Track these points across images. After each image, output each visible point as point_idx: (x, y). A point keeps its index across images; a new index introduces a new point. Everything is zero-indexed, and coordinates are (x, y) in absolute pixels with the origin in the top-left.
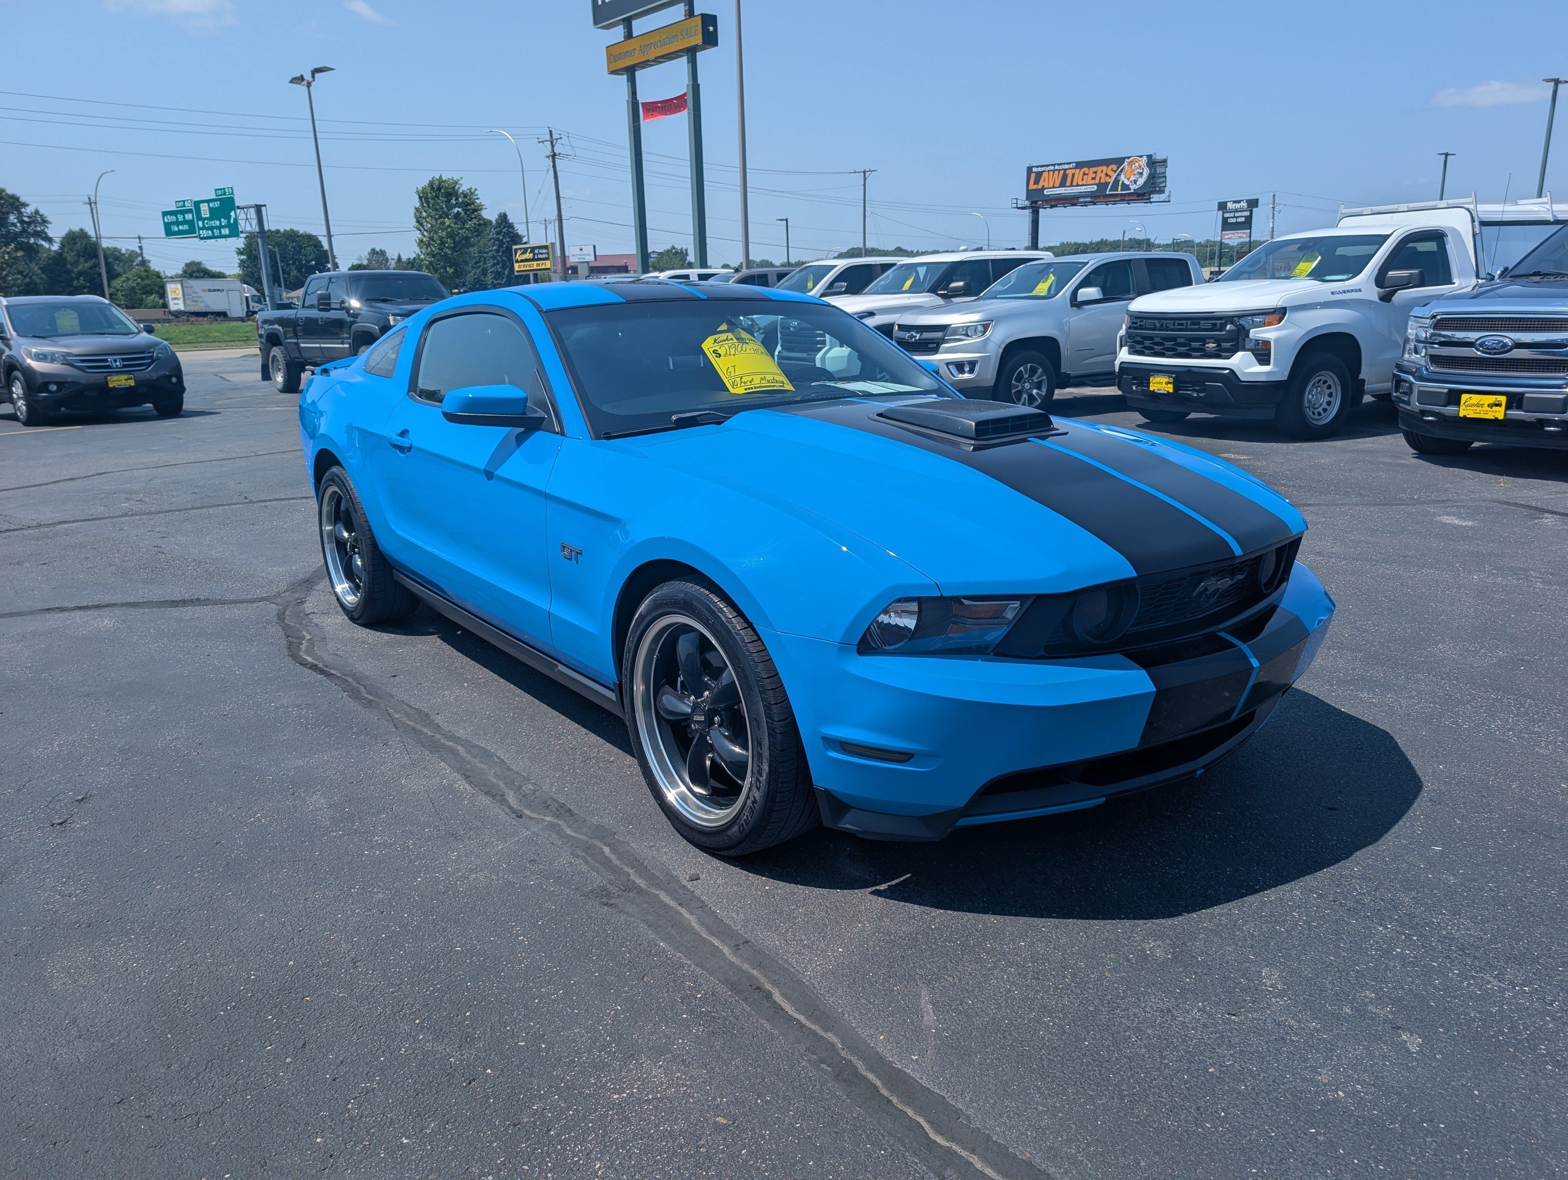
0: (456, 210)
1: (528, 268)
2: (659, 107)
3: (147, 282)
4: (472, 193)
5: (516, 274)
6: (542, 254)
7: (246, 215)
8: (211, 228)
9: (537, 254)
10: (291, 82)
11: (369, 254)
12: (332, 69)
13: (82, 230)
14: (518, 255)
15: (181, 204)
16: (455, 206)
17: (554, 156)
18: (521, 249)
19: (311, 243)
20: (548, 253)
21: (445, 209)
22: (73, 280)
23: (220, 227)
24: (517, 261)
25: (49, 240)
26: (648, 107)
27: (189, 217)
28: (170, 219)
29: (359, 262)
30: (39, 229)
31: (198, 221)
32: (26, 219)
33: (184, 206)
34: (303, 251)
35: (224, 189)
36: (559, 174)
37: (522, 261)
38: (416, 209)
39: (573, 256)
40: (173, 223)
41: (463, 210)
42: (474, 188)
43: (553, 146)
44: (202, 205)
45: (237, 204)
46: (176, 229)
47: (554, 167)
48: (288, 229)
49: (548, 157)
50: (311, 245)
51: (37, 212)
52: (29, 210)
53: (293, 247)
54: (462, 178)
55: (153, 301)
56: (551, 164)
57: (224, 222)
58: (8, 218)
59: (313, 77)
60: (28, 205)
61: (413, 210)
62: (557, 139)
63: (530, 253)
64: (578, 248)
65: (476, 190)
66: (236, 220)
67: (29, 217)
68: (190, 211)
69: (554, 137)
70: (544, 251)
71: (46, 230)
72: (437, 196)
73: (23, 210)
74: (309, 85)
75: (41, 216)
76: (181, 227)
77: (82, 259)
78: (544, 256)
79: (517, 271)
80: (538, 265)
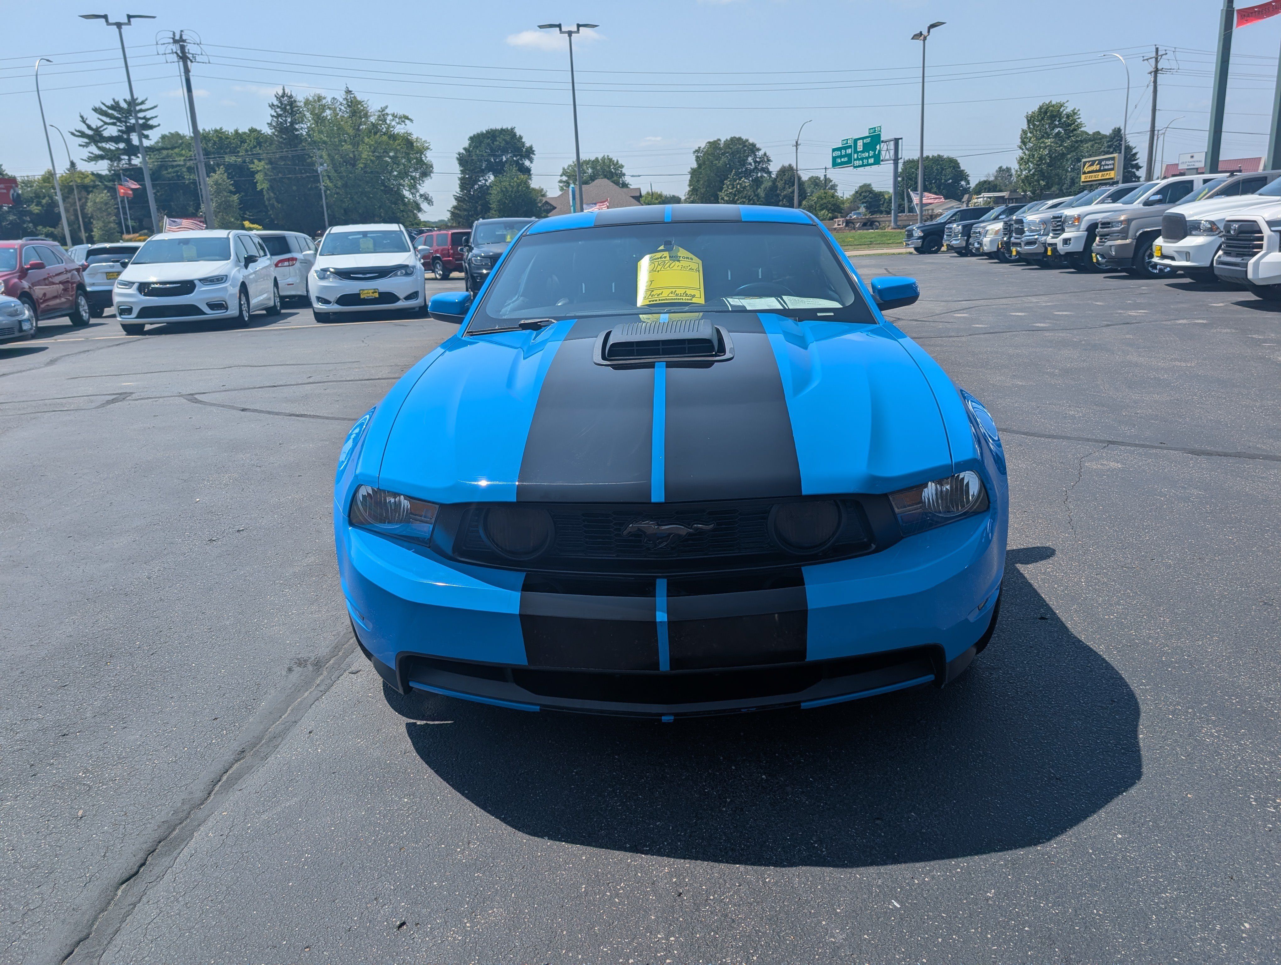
0: (1057, 130)
1: (1093, 179)
2: (1256, 12)
3: (825, 201)
4: (1075, 114)
5: (1081, 184)
6: (1108, 165)
7: (887, 146)
8: (862, 159)
9: (1104, 165)
10: (912, 39)
11: (997, 171)
12: (944, 23)
13: (790, 165)
14: (1086, 167)
15: (845, 142)
16: (1057, 126)
17: (1156, 71)
18: (1089, 162)
19: (951, 165)
20: (1113, 164)
21: (1048, 130)
22: (780, 201)
23: (867, 158)
24: (1084, 173)
25: (769, 173)
26: (1244, 13)
27: (849, 151)
28: (838, 153)
29: (985, 179)
30: (764, 166)
31: (854, 153)
32: (758, 160)
33: (847, 143)
34: (944, 172)
35: (875, 128)
36: (1159, 88)
37: (1089, 172)
38: (1023, 130)
39: (1183, 163)
40: (838, 157)
41: (1065, 130)
42: (1077, 109)
43: (1157, 61)
44: (858, 141)
45: (882, 139)
46: (840, 161)
47: (1155, 82)
48: (936, 155)
49: (1151, 73)
50: (951, 167)
51: (765, 154)
52: (760, 153)
53: (937, 169)
54: (1068, 101)
55: (824, 215)
56: (1152, 79)
57: (871, 153)
58: (747, 159)
59: (929, 32)
60: (760, 150)
61: (1021, 132)
62: (1162, 56)
63: (1097, 165)
64: (1190, 155)
65: (1079, 110)
66: (879, 151)
67: (760, 158)
68: (850, 147)
69: (1160, 53)
70: (1111, 162)
71: (769, 167)
72: (1043, 119)
73: (757, 153)
74: (925, 39)
75: (767, 157)
76: (842, 160)
77: (787, 186)
78: (1110, 167)
79: (1083, 182)
80: (1103, 175)
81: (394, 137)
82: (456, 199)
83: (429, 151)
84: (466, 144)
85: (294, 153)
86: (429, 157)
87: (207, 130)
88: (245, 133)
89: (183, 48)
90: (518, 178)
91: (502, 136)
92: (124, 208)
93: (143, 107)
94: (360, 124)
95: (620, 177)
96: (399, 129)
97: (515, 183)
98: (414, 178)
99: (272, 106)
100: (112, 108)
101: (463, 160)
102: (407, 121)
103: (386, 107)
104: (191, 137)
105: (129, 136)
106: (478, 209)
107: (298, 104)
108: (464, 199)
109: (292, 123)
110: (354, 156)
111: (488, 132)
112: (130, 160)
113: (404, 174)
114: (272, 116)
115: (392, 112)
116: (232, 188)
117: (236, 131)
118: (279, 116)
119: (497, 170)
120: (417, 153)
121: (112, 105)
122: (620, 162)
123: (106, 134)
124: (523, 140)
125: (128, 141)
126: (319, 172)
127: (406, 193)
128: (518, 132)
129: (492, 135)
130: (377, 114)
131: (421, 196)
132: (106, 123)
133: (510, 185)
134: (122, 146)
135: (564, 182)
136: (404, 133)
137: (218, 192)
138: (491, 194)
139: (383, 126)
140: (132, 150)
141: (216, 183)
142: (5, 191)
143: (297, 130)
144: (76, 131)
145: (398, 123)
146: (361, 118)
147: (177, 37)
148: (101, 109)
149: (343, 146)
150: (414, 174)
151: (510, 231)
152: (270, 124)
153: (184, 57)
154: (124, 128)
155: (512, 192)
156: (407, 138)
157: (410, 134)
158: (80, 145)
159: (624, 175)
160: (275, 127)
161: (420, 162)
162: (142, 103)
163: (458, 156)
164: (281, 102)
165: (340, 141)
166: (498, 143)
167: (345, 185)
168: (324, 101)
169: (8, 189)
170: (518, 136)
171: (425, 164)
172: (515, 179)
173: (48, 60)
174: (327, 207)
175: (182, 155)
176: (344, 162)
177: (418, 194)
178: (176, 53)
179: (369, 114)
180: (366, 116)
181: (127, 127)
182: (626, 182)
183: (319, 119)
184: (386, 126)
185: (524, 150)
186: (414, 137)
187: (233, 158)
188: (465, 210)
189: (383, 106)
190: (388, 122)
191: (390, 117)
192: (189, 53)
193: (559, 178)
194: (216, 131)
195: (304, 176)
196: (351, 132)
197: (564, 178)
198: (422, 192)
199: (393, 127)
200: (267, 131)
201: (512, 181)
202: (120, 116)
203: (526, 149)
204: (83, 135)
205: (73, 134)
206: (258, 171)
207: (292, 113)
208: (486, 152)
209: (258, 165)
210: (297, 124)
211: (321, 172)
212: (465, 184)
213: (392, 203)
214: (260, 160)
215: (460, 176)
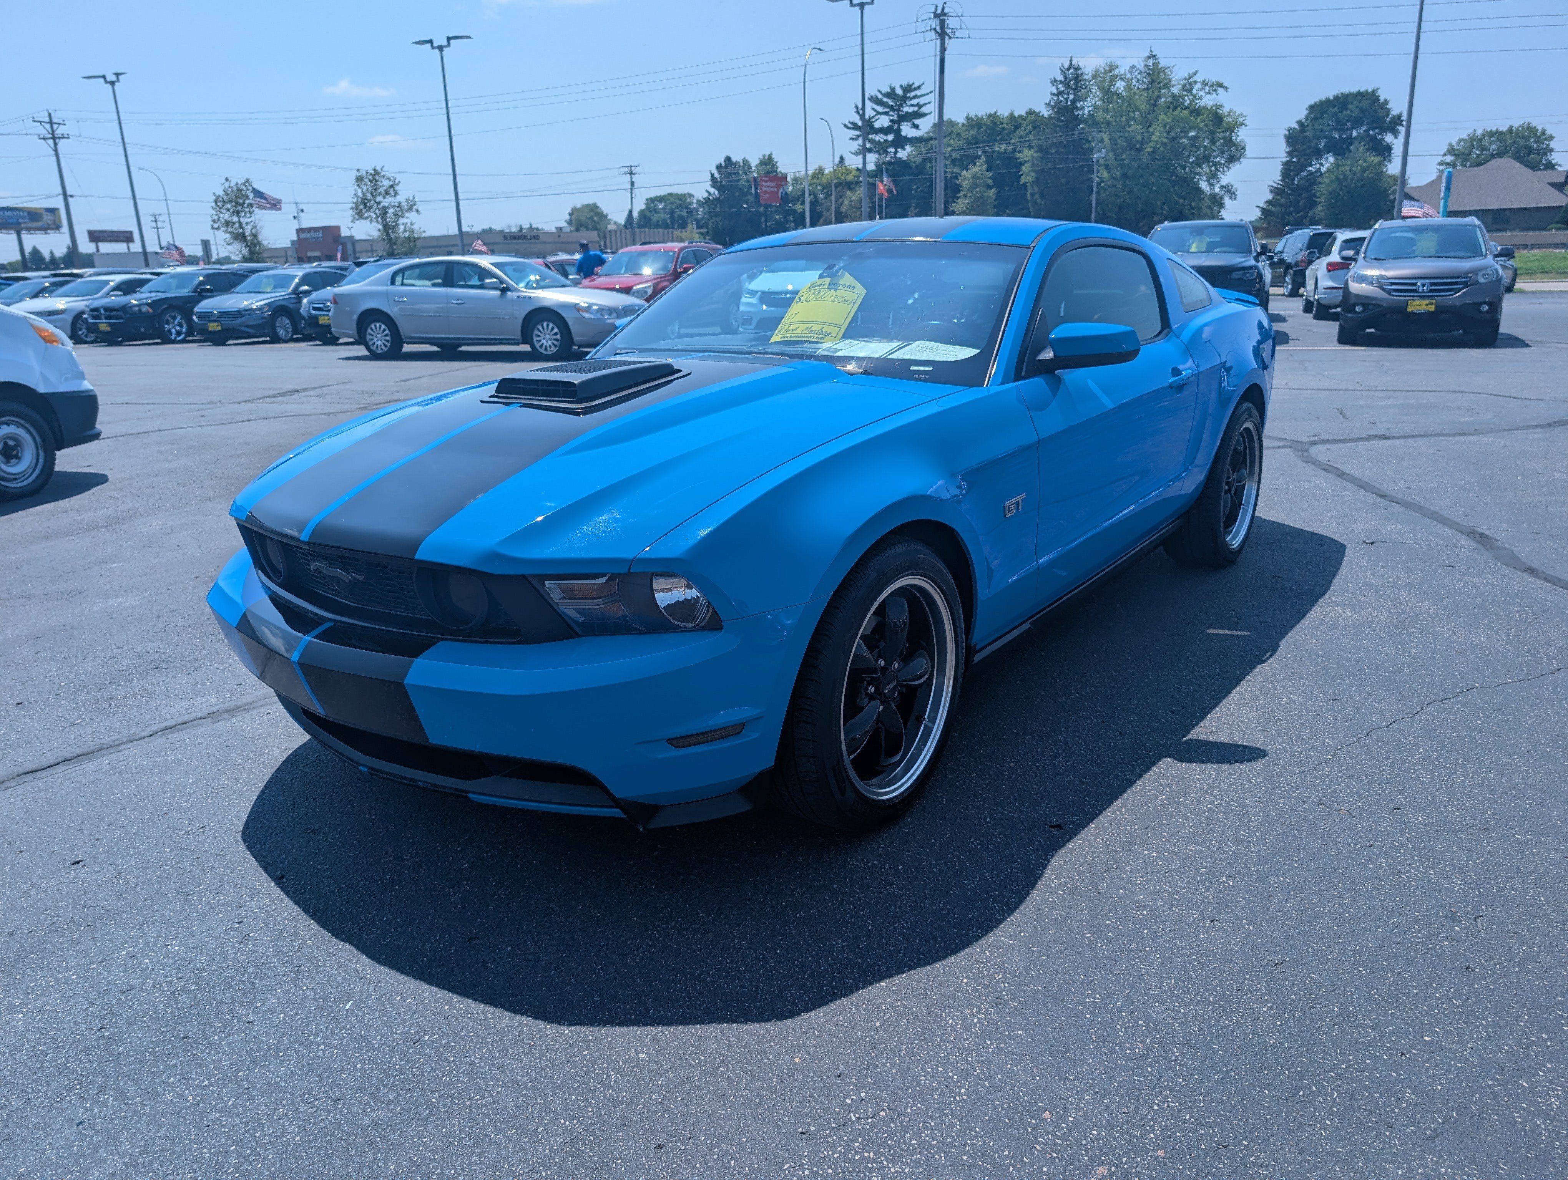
81: (1196, 112)
82: (1271, 191)
83: (1242, 127)
84: (1302, 114)
85: (1070, 138)
86: (1242, 135)
87: (980, 116)
88: (1020, 116)
89: (942, 23)
90: (1365, 161)
91: (1356, 102)
92: (880, 206)
93: (918, 93)
94: (1159, 97)
95: (1545, 154)
96: (1208, 101)
97: (1359, 168)
98: (1216, 165)
99: (1054, 82)
100: (887, 95)
101: (1292, 138)
102: (1220, 90)
103: (1196, 73)
104: (963, 125)
105: (899, 125)
106: (1300, 204)
107: (1085, 77)
108: (1284, 190)
109: (1074, 102)
110: (1143, 139)
111: (1336, 98)
112: (896, 153)
113: (1205, 159)
114: (1053, 94)
115: (1202, 79)
116: (990, 182)
117: (1012, 115)
118: (1060, 93)
119: (1339, 148)
120: (1226, 130)
121: (888, 93)
122: (1548, 132)
123: (877, 125)
124: (1389, 106)
125: (898, 132)
126: (1095, 160)
127: (1204, 185)
128: (1383, 96)
129: (1342, 101)
130: (1182, 83)
131: (1222, 187)
132: (878, 113)
133: (1351, 170)
134: (891, 137)
135: (1448, 164)
136: (1213, 106)
137: (974, 186)
138: (1320, 183)
139: (1186, 98)
140: (900, 142)
141: (974, 177)
142: (775, 189)
143: (1078, 109)
144: (850, 123)
145: (1209, 93)
146: (1160, 89)
147: (939, 11)
148: (876, 97)
149: (1130, 126)
150: (1218, 159)
151: (1198, 237)
152: (1048, 105)
153: (942, 34)
154: (895, 118)
155: (1352, 179)
156: (1216, 112)
157: (1221, 106)
158: (851, 139)
159: (1551, 151)
160: (1053, 108)
161: (1229, 142)
162: (918, 88)
163: (1287, 133)
164: (1065, 77)
165: (1128, 120)
166: (1348, 112)
167: (1125, 176)
168: (1116, 72)
169: (778, 187)
170: (1381, 101)
171: (1235, 145)
172: (1361, 162)
173: (820, 49)
174: (1097, 203)
175: (949, 146)
176: (1128, 146)
177: (1219, 186)
178: (935, 29)
179: (1172, 83)
180: (1168, 85)
181: (899, 116)
182: (1553, 162)
183: (1108, 94)
184: (1191, 97)
185: (1388, 119)
186: (1226, 110)
187: (1004, 147)
188: (1281, 205)
189: (1192, 71)
190: (1194, 92)
191: (1199, 86)
192: (948, 28)
193: (1440, 159)
194: (990, 115)
195: (1076, 165)
196: (1144, 107)
197: (1449, 158)
198: (1223, 182)
199: (1200, 98)
200: (1046, 112)
201: (1356, 165)
202: (893, 104)
203: (1392, 118)
204: (855, 127)
205: (846, 126)
206: (1026, 162)
207: (1076, 89)
208: (1329, 125)
209: (1027, 154)
210: (1079, 101)
211: (1098, 161)
212: (1288, 171)
213: (1181, 197)
214: (1030, 148)
215: (1284, 160)
